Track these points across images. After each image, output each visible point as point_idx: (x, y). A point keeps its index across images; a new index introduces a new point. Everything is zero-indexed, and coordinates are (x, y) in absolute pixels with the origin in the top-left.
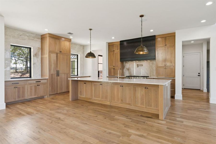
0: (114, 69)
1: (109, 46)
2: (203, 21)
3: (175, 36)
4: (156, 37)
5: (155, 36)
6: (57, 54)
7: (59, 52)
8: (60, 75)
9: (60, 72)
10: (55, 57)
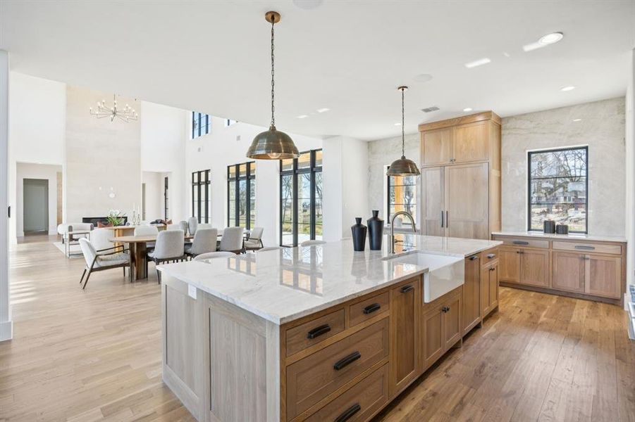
6: (443, 167)
7: (448, 162)
8: (451, 223)
9: (450, 216)
10: (439, 176)
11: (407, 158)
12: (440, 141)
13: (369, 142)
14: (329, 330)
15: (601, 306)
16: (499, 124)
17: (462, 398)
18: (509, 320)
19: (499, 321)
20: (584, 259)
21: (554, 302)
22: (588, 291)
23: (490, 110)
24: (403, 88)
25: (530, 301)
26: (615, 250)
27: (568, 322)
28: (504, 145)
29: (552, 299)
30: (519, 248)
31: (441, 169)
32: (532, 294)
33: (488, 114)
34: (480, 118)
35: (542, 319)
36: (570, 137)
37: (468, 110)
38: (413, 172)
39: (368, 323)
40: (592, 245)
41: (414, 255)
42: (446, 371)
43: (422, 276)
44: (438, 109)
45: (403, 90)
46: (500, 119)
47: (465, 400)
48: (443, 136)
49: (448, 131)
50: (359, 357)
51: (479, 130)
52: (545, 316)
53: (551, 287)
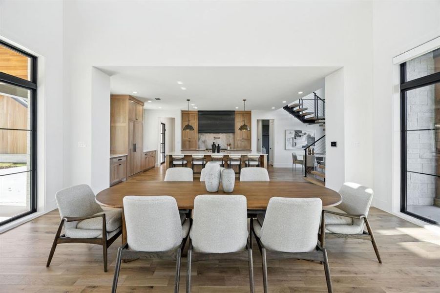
0: (189, 141)
1: (182, 114)
2: (274, 108)
3: (250, 114)
4: (235, 113)
5: (234, 111)
6: (134, 122)
9: (136, 146)
12: (133, 108)
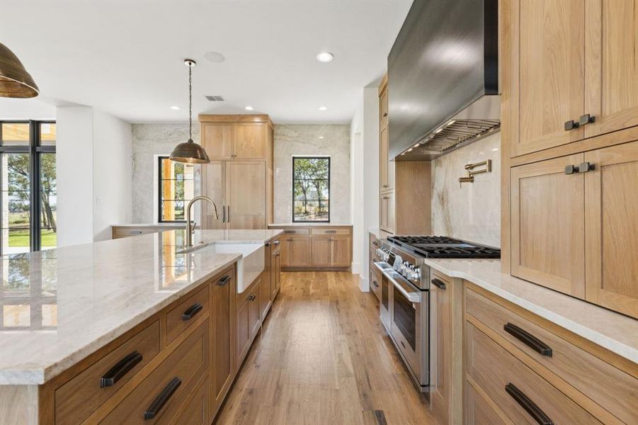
0: (386, 198)
6: (224, 162)
7: (229, 158)
8: (232, 219)
9: (231, 211)
10: (220, 171)
11: (194, 142)
12: (222, 135)
13: (132, 125)
14: (141, 359)
15: (340, 273)
16: (273, 129)
17: (278, 382)
18: (290, 299)
19: (283, 300)
20: (330, 240)
21: (314, 277)
22: (332, 264)
23: (266, 113)
24: (191, 61)
25: (299, 279)
26: (346, 232)
27: (327, 290)
28: (275, 148)
29: (312, 275)
30: (289, 236)
31: (222, 164)
32: (299, 273)
33: (265, 117)
34: (257, 120)
35: (312, 291)
36: (320, 148)
37: (249, 108)
38: (203, 158)
39: (189, 332)
40: (335, 230)
41: (212, 246)
42: (255, 362)
43: (236, 264)
44: (223, 100)
45: (190, 64)
46: (273, 125)
47: (280, 384)
48: (225, 130)
49: (229, 127)
50: (180, 383)
51: (257, 130)
52: (313, 288)
53: (310, 265)
